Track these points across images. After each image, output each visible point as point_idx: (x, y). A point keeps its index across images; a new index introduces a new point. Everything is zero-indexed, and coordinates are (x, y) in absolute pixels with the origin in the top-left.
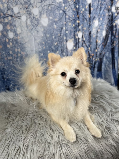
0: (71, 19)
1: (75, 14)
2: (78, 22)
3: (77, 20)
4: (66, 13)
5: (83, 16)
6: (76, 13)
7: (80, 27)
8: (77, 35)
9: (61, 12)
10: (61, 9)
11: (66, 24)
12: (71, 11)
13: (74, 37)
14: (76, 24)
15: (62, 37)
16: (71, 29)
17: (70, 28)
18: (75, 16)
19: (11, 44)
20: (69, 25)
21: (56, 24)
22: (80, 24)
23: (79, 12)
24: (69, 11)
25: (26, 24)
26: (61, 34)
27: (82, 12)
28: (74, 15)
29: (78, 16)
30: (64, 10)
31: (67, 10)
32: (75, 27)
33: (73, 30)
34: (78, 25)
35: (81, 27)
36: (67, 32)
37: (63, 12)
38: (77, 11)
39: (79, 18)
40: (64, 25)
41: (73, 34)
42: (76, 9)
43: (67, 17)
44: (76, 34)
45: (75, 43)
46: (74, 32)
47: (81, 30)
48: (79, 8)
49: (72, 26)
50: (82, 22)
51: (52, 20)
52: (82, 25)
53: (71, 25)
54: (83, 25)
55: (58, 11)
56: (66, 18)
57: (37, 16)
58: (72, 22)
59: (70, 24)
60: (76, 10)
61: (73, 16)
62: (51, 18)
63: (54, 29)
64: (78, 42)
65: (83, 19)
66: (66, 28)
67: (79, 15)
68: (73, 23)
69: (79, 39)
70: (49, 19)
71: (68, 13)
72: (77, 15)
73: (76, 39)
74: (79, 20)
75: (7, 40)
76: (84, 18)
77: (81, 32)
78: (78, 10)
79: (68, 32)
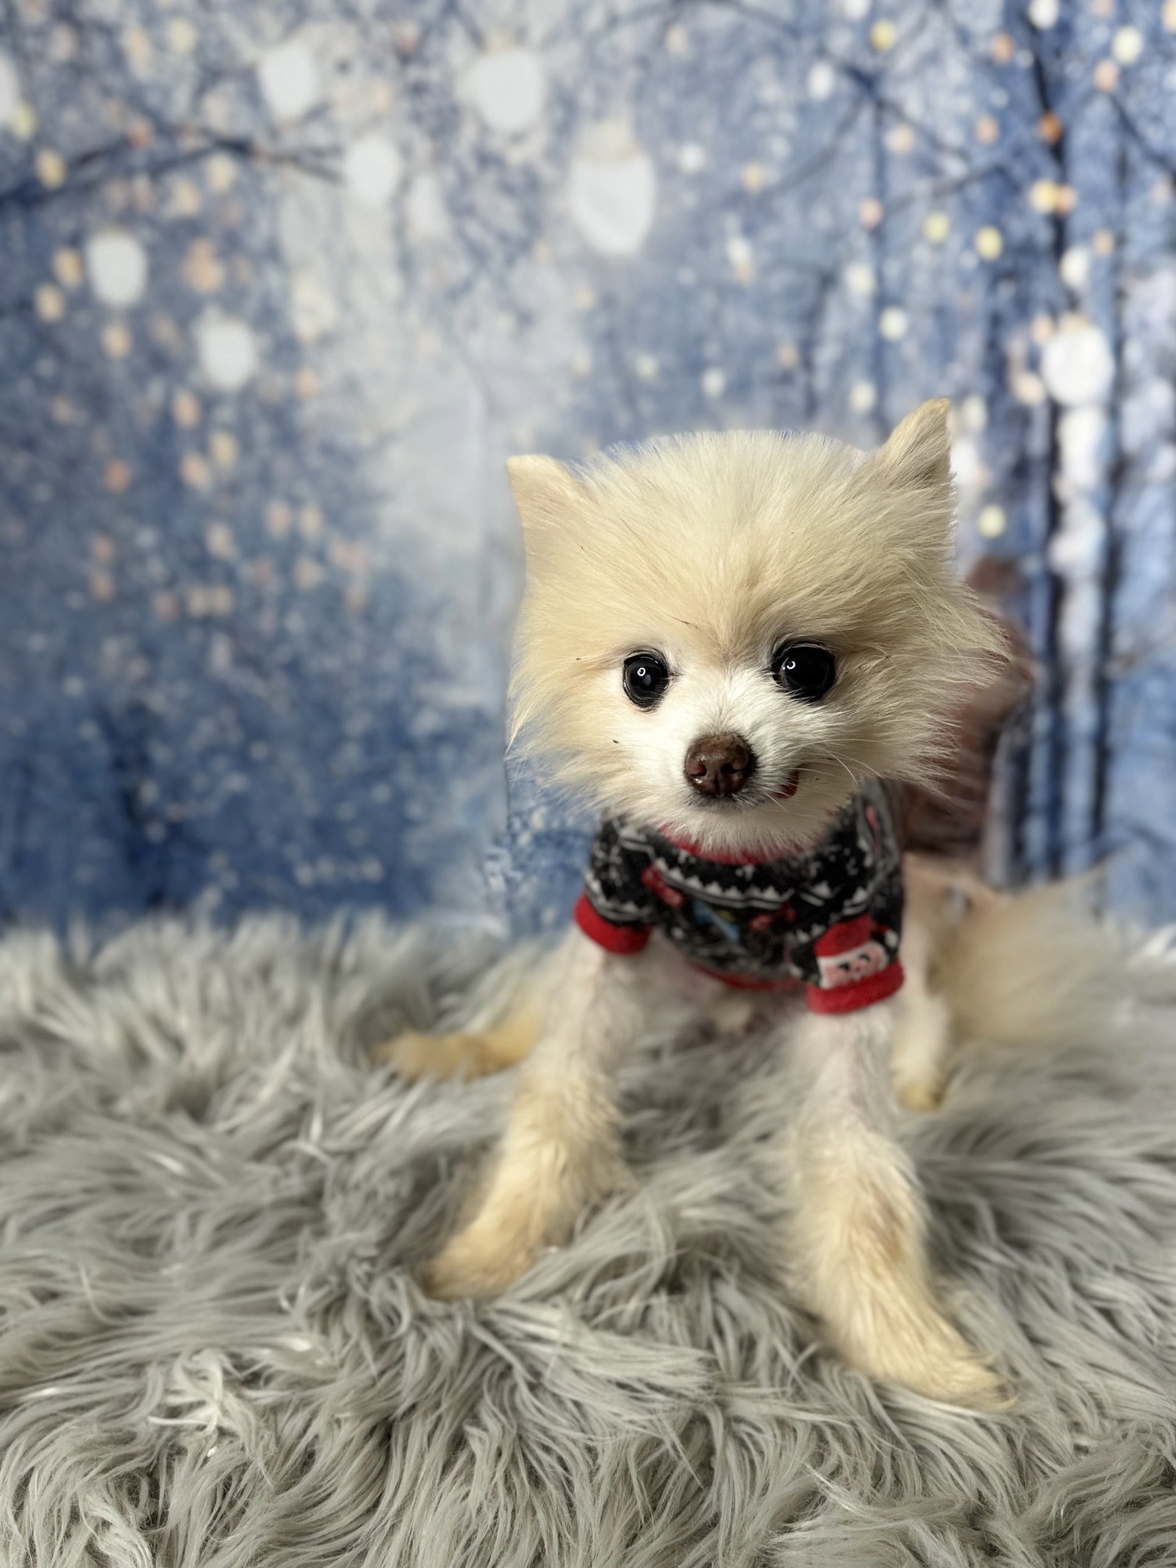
0: (954, 168)
1: (1014, 104)
2: (1044, 197)
3: (1035, 175)
4: (891, 91)
5: (1125, 125)
6: (1026, 91)
7: (1076, 267)
8: (1034, 363)
9: (822, 81)
10: (821, 52)
11: (878, 234)
12: (956, 69)
13: (983, 383)
14: (1018, 228)
15: (822, 381)
16: (949, 286)
17: (938, 273)
18: (1004, 128)
19: (224, 448)
20: (920, 236)
21: (749, 230)
22: (1077, 225)
23: (1062, 84)
24: (931, 74)
25: (400, 229)
26: (807, 347)
27: (1106, 75)
28: (1002, 118)
29: (1047, 130)
30: (867, 63)
31: (905, 61)
32: (1009, 263)
33: (972, 300)
34: (1044, 235)
35: (1095, 264)
36: (894, 324)
37: (847, 86)
38: (1038, 71)
39: (1058, 151)
40: (861, 242)
41: (971, 345)
42: (1019, 45)
43: (899, 140)
44: (1016, 347)
45: (1008, 458)
46: (996, 322)
47: (1089, 304)
48: (1064, 28)
49: (970, 244)
50: (1113, 208)
51: (700, 180)
52: (1103, 243)
53: (956, 243)
54: (1121, 241)
55: (781, 74)
56: (881, 160)
57: (518, 138)
58: (967, 206)
59: (938, 226)
60: (1024, 60)
61: (987, 130)
62: (692, 158)
63: (728, 291)
64: (1037, 443)
65: (1123, 170)
66: (880, 277)
67: (1063, 109)
68: (970, 219)
69: (1056, 411)
70: (667, 172)
71: (910, 99)
72: (1031, 121)
73: (1021, 417)
74: (1063, 179)
75: (186, 411)
76: (1135, 154)
77: (1094, 321)
78: (1058, 53)
79: (912, 330)
